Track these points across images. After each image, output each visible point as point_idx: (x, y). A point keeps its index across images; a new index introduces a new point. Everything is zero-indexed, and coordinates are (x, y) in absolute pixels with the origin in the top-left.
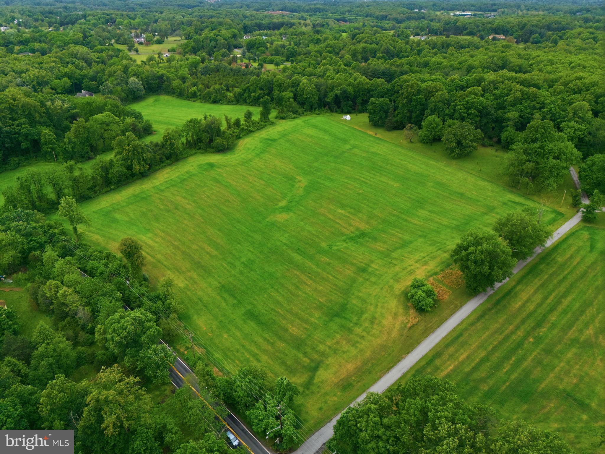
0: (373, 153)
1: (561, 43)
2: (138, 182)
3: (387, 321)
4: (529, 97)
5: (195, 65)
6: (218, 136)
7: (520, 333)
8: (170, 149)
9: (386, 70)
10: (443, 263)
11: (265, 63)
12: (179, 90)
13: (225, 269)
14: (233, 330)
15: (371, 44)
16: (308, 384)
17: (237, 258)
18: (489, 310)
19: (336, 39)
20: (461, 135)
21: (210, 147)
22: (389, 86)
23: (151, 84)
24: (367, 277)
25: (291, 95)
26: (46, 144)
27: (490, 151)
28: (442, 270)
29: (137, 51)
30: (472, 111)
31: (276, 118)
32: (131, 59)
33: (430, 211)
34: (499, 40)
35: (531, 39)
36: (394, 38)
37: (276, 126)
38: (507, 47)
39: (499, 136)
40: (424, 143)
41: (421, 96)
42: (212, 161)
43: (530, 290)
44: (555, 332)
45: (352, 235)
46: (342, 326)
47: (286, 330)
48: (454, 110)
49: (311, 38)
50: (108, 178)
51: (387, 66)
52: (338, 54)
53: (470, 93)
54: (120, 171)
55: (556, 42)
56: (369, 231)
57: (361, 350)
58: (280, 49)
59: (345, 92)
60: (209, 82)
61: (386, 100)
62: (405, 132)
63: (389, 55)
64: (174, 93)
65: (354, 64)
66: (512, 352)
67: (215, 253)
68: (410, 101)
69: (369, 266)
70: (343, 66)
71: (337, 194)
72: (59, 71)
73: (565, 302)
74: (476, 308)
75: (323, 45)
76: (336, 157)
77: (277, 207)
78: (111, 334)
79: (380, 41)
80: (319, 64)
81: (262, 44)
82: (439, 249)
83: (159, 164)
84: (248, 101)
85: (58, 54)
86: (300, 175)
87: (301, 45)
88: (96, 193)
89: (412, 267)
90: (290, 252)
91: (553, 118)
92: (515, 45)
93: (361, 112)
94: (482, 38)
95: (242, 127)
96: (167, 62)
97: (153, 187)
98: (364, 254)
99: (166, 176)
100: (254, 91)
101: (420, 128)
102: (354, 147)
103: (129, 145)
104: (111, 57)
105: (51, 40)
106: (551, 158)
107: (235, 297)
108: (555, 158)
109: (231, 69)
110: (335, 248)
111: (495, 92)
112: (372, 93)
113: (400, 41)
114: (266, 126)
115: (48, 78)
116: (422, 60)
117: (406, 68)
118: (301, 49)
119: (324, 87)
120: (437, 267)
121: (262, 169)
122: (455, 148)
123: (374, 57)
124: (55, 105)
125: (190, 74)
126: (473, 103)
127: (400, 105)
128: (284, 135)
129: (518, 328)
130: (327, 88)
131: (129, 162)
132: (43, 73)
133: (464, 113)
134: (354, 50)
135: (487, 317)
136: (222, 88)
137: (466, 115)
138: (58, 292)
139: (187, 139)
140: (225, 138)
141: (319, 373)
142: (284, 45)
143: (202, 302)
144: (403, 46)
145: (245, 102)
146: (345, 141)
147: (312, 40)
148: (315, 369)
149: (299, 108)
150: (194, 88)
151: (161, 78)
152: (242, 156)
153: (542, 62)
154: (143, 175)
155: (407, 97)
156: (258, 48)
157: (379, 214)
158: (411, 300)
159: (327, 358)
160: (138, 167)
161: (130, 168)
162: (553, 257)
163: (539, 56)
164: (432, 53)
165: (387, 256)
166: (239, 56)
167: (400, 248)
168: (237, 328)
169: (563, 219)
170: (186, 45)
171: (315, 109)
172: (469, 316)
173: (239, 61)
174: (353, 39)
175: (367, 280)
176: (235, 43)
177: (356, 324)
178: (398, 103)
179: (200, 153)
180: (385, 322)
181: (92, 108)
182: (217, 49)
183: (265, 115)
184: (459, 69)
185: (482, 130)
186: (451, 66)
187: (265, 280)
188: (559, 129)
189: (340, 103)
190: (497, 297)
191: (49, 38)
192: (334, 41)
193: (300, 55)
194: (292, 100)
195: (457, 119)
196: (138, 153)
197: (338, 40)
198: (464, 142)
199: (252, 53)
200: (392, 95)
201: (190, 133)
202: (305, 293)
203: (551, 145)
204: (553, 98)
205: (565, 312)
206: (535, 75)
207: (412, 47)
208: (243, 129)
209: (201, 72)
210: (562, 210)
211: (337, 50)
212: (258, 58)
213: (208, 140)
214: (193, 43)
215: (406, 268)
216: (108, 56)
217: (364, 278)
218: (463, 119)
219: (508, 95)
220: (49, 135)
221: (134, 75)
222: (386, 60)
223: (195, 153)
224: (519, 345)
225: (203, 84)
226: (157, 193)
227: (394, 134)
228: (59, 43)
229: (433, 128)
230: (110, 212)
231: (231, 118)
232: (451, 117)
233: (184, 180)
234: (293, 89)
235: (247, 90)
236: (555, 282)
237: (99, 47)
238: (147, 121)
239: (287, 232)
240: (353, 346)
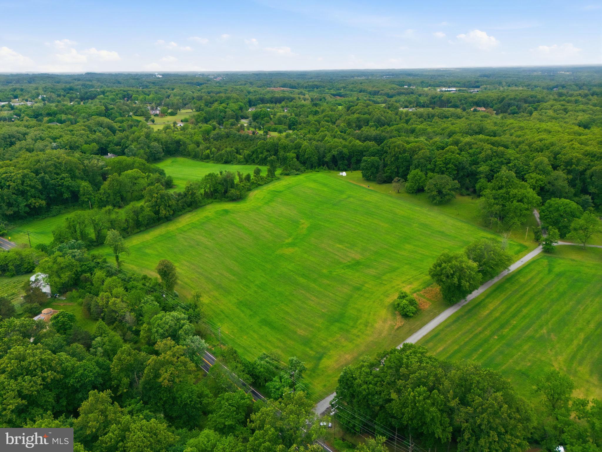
0: (366, 201)
1: (535, 114)
2: (164, 225)
3: (378, 325)
4: (498, 155)
5: (208, 132)
6: (232, 188)
7: (487, 333)
8: (191, 198)
9: (377, 135)
10: (425, 283)
11: (269, 130)
12: (194, 153)
13: (242, 289)
14: (251, 333)
15: (364, 114)
16: (314, 370)
17: (252, 282)
18: (462, 316)
19: (332, 110)
20: (441, 185)
21: (225, 197)
22: (379, 147)
23: (169, 147)
24: (362, 294)
25: (295, 155)
26: (84, 195)
27: (467, 199)
28: (425, 288)
29: (153, 121)
30: (450, 166)
31: (281, 174)
32: (149, 128)
33: (414, 245)
34: (479, 111)
35: (509, 111)
36: (384, 109)
37: (281, 181)
38: (486, 117)
39: (474, 187)
40: (410, 193)
41: (406, 154)
42: (227, 208)
43: (496, 302)
44: (515, 332)
45: (349, 264)
46: (341, 329)
47: (295, 333)
48: (435, 165)
49: (310, 110)
50: (139, 221)
51: (378, 132)
52: (335, 123)
53: (448, 151)
54: (149, 215)
55: (531, 113)
56: (363, 260)
57: (357, 345)
58: (282, 119)
59: (341, 153)
60: (220, 146)
61: (376, 158)
62: (394, 184)
63: (380, 123)
64: (189, 155)
65: (349, 131)
66: (480, 346)
67: (233, 278)
68: (397, 158)
69: (363, 285)
70: (339, 132)
71: (335, 233)
72: (88, 137)
73: (525, 311)
74: (452, 315)
75: (321, 116)
76: (335, 205)
77: (285, 243)
78: (156, 328)
79: (372, 112)
80: (318, 131)
81: (266, 115)
82: (422, 273)
83: (181, 211)
84: (256, 161)
85: (86, 123)
86: (303, 219)
87: (301, 116)
88: (128, 233)
89: (399, 286)
90: (297, 277)
91: (518, 171)
92: (495, 116)
93: (355, 170)
94: (464, 110)
95: (252, 181)
96: (181, 130)
97: (177, 229)
98: (358, 277)
99: (187, 220)
100: (262, 153)
101: (406, 180)
102: (349, 197)
103: (157, 194)
104: (131, 126)
105: (76, 112)
106: (515, 202)
107: (252, 310)
108: (518, 201)
109: (240, 136)
110: (335, 273)
111: (470, 151)
112: (364, 153)
113: (390, 112)
114: (272, 181)
115: (79, 142)
116: (409, 127)
117: (395, 133)
118: (302, 119)
119: (323, 149)
120: (420, 286)
121: (270, 214)
122: (437, 196)
123: (367, 125)
124: (92, 162)
125: (203, 140)
126: (450, 159)
127: (389, 162)
128: (289, 188)
129: (485, 329)
130: (325, 149)
131: (157, 207)
132: (75, 138)
133: (443, 167)
134: (349, 119)
135: (460, 321)
136: (233, 150)
137: (445, 169)
138: (108, 301)
139: (205, 191)
140: (239, 189)
141: (323, 361)
142: (286, 116)
143: (223, 313)
144: (393, 117)
145: (253, 162)
146: (342, 192)
147: (311, 112)
148: (320, 359)
149: (301, 167)
150: (208, 151)
151: (178, 143)
152: (253, 204)
153: (514, 128)
154: (168, 219)
155: (395, 155)
156: (263, 118)
157: (372, 248)
158: (398, 309)
159: (329, 351)
160: (164, 212)
161: (157, 213)
162: (516, 278)
163: (512, 123)
164: (419, 122)
165: (379, 278)
166: (246, 125)
167: (389, 272)
168: (254, 331)
169: (526, 251)
170: (198, 115)
171: (315, 167)
172: (446, 321)
173: (246, 129)
174: (348, 110)
175: (362, 296)
176: (242, 114)
177: (353, 327)
178: (387, 161)
179: (216, 202)
180: (377, 325)
181: (121, 166)
182: (226, 119)
183: (271, 173)
184: (441, 134)
185: (459, 182)
186: (434, 132)
187: (276, 297)
188: (524, 180)
189: (336, 162)
190: (469, 307)
191: (75, 110)
192: (330, 112)
193: (300, 124)
194: (295, 160)
195: (438, 173)
196: (165, 200)
197: (334, 111)
198: (444, 191)
199: (257, 122)
200: (382, 155)
201: (208, 186)
202: (310, 306)
203: (516, 191)
204: (518, 155)
205: (524, 317)
206: (505, 138)
207: (401, 117)
208: (253, 183)
209: (213, 138)
210: (526, 244)
211: (334, 120)
212: (263, 127)
213: (223, 191)
214: (204, 114)
215: (394, 287)
216: (128, 125)
217: (359, 295)
218: (443, 173)
219: (480, 153)
220: (87, 187)
221: (155, 140)
222: (377, 128)
223: (212, 202)
224: (486, 341)
225: (216, 148)
226: (181, 233)
227: (384, 186)
228: (83, 114)
229: (417, 180)
230: (140, 248)
231: (242, 174)
232: (433, 171)
233: (204, 223)
234: (296, 151)
235: (255, 152)
236: (518, 296)
237: (120, 118)
238: (169, 177)
239: (294, 262)
240: (350, 342)
